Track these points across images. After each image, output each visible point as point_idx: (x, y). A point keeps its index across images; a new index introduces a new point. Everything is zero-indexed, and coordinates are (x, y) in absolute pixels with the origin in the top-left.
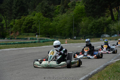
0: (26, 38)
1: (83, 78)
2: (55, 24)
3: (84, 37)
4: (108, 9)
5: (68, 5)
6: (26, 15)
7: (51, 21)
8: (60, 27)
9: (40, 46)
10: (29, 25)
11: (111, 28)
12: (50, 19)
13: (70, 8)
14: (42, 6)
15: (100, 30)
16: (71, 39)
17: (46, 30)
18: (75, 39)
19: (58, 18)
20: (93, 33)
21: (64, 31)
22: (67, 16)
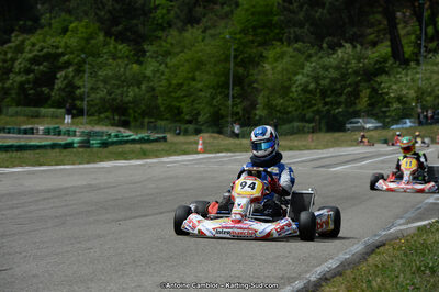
0: (29, 127)
4: (379, 13)
6: (30, 31)
8: (174, 82)
9: (88, 163)
11: (387, 94)
13: (216, 4)
15: (339, 100)
18: (237, 136)
19: (164, 44)
20: (313, 112)
21: (193, 102)
22: (203, 40)
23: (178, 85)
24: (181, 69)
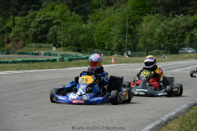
0: (37, 52)
1: (151, 126)
3: (145, 53)
6: (38, 9)
7: (83, 20)
8: (102, 32)
9: (63, 68)
10: (44, 25)
12: (80, 18)
18: (130, 56)
19: (97, 15)
20: (165, 45)
21: (110, 41)
22: (114, 13)
23: (103, 33)
24: (105, 26)
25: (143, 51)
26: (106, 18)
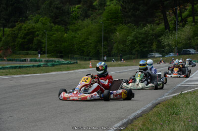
0: (24, 59)
2: (72, 37)
3: (119, 58)
4: (160, 12)
5: (94, 4)
6: (23, 21)
7: (65, 30)
8: (81, 40)
9: (46, 73)
10: (29, 37)
11: (164, 43)
12: (63, 28)
13: (96, 10)
14: (51, 7)
15: (145, 45)
16: (99, 60)
17: (58, 45)
19: (76, 26)
20: (135, 51)
21: (88, 48)
22: (92, 24)
24: (84, 35)
25: (117, 56)
26: (84, 28)
